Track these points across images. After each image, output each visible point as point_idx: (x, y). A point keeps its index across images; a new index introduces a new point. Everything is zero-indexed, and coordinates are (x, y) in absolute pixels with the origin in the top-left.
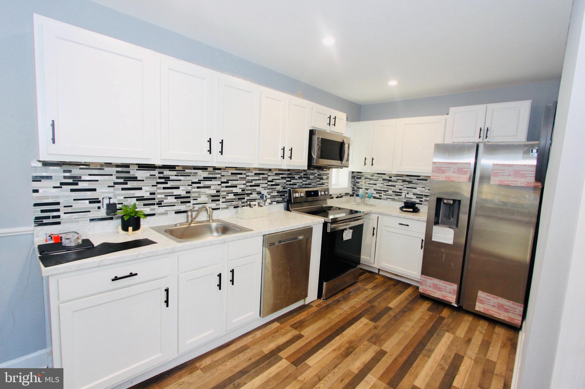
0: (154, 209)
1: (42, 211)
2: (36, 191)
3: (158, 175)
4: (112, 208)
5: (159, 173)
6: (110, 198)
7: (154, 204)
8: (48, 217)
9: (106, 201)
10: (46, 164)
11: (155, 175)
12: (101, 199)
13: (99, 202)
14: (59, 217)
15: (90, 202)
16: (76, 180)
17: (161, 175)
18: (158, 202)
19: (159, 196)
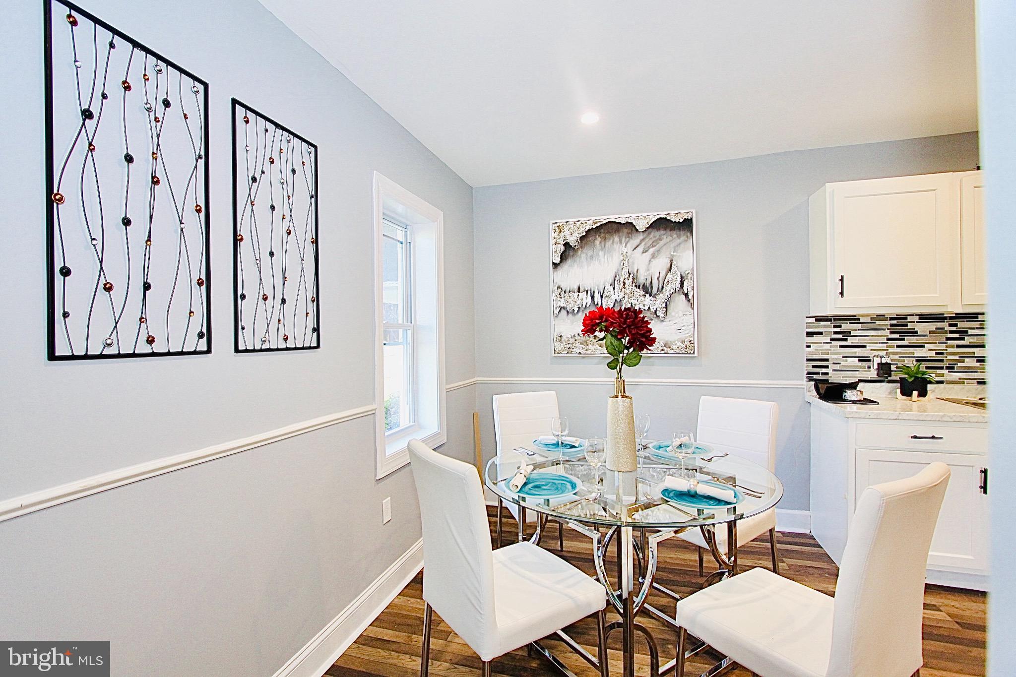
0: (943, 375)
1: (814, 367)
2: (808, 346)
3: (948, 328)
4: (884, 370)
5: (950, 325)
6: (881, 358)
7: (942, 368)
8: (818, 373)
9: (877, 361)
10: (819, 319)
11: (944, 328)
12: (871, 358)
13: (869, 361)
14: (827, 374)
15: (860, 361)
16: (846, 334)
17: (954, 329)
18: (948, 365)
19: (949, 357)
